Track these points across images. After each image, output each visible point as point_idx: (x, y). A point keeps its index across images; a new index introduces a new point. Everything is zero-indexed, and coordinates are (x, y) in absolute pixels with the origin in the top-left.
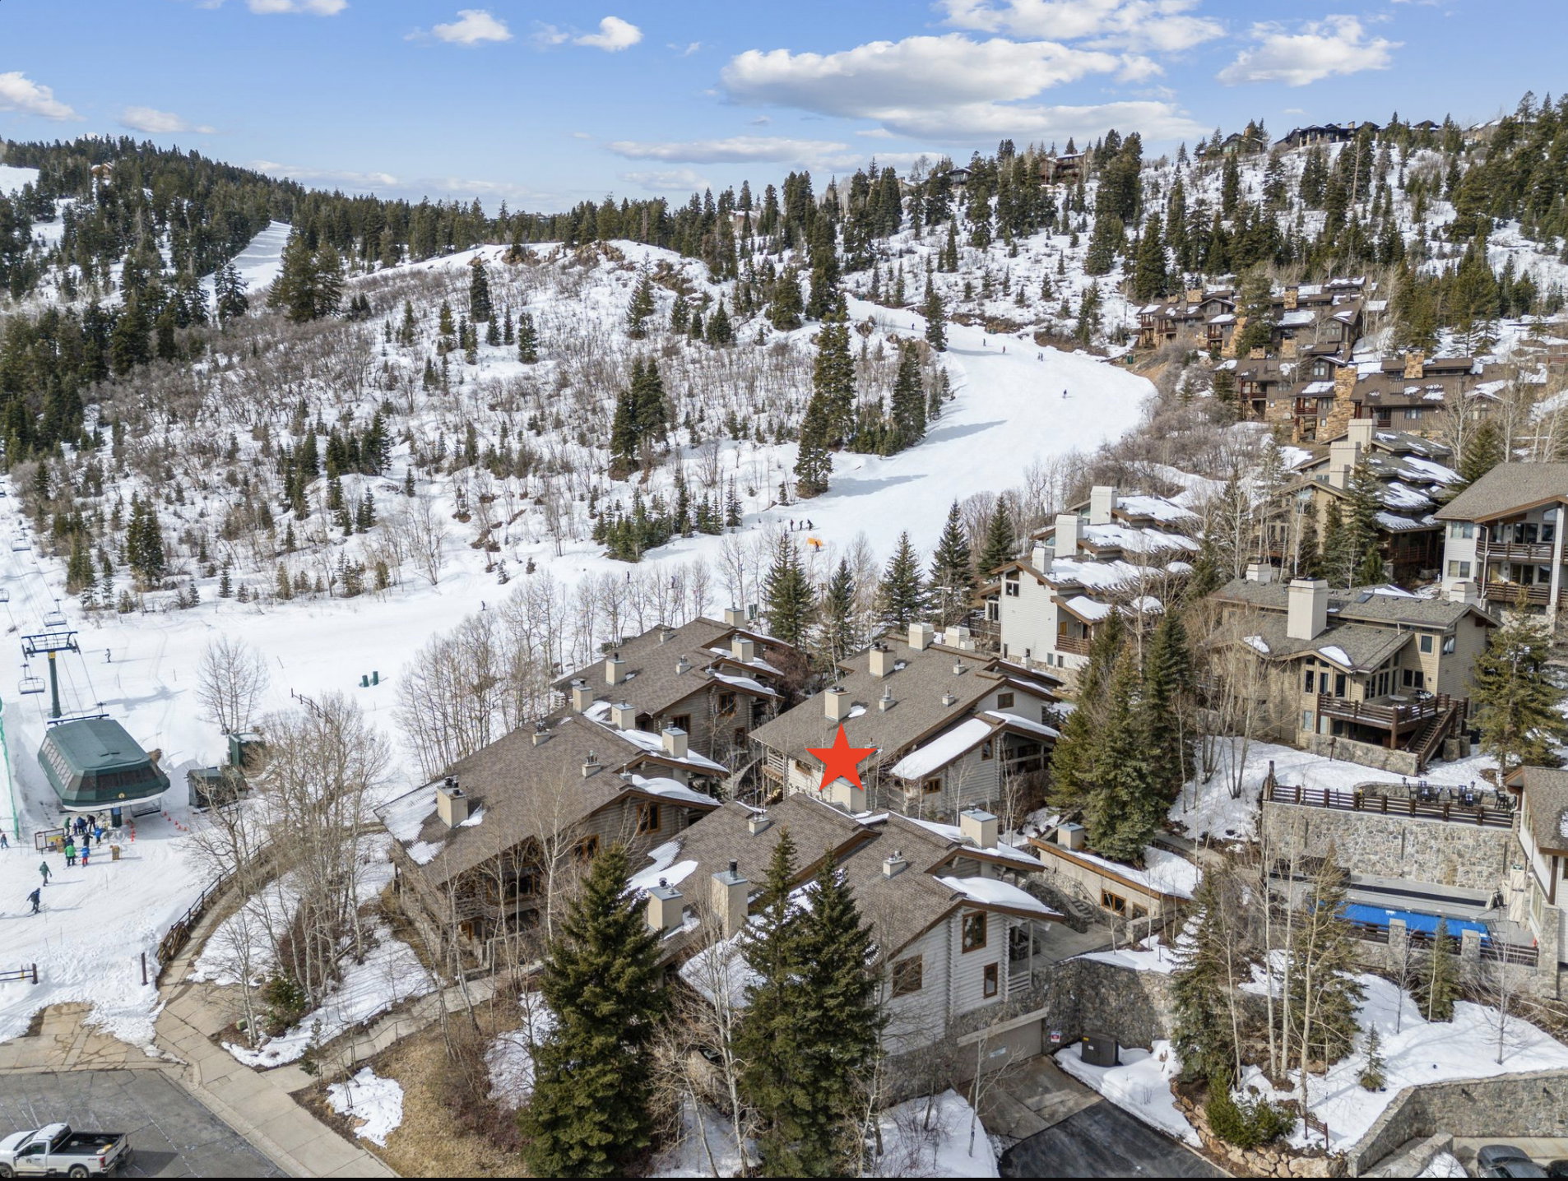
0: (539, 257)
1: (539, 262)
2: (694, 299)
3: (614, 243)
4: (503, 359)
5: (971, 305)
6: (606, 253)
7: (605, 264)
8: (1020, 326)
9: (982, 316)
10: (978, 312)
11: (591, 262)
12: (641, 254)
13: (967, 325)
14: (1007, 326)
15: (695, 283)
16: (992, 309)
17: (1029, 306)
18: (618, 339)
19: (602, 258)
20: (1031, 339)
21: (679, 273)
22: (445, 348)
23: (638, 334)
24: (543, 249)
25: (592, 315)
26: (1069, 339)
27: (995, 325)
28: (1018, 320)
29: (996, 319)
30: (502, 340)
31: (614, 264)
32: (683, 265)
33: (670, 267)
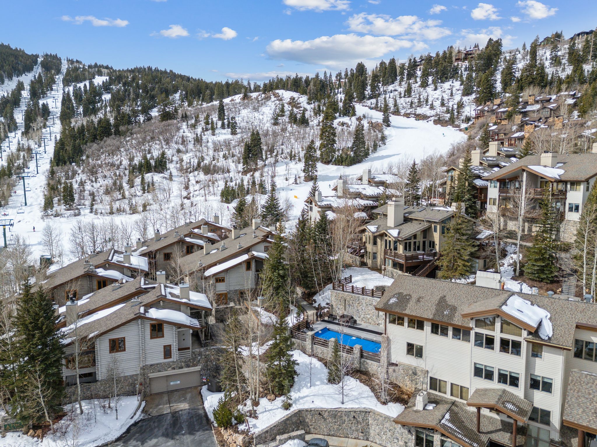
0: (253, 98)
2: (301, 110)
3: (277, 91)
4: (225, 134)
5: (411, 110)
6: (274, 95)
7: (273, 98)
8: (429, 117)
9: (415, 114)
10: (414, 112)
11: (268, 98)
12: (287, 95)
13: (408, 117)
14: (424, 117)
15: (302, 105)
16: (419, 111)
17: (434, 109)
18: (268, 125)
20: (432, 122)
21: (297, 101)
22: (205, 130)
23: (276, 124)
24: (254, 95)
25: (261, 117)
26: (446, 121)
27: (419, 117)
28: (429, 115)
29: (420, 114)
30: (226, 126)
31: (276, 99)
32: (299, 98)
33: (294, 99)
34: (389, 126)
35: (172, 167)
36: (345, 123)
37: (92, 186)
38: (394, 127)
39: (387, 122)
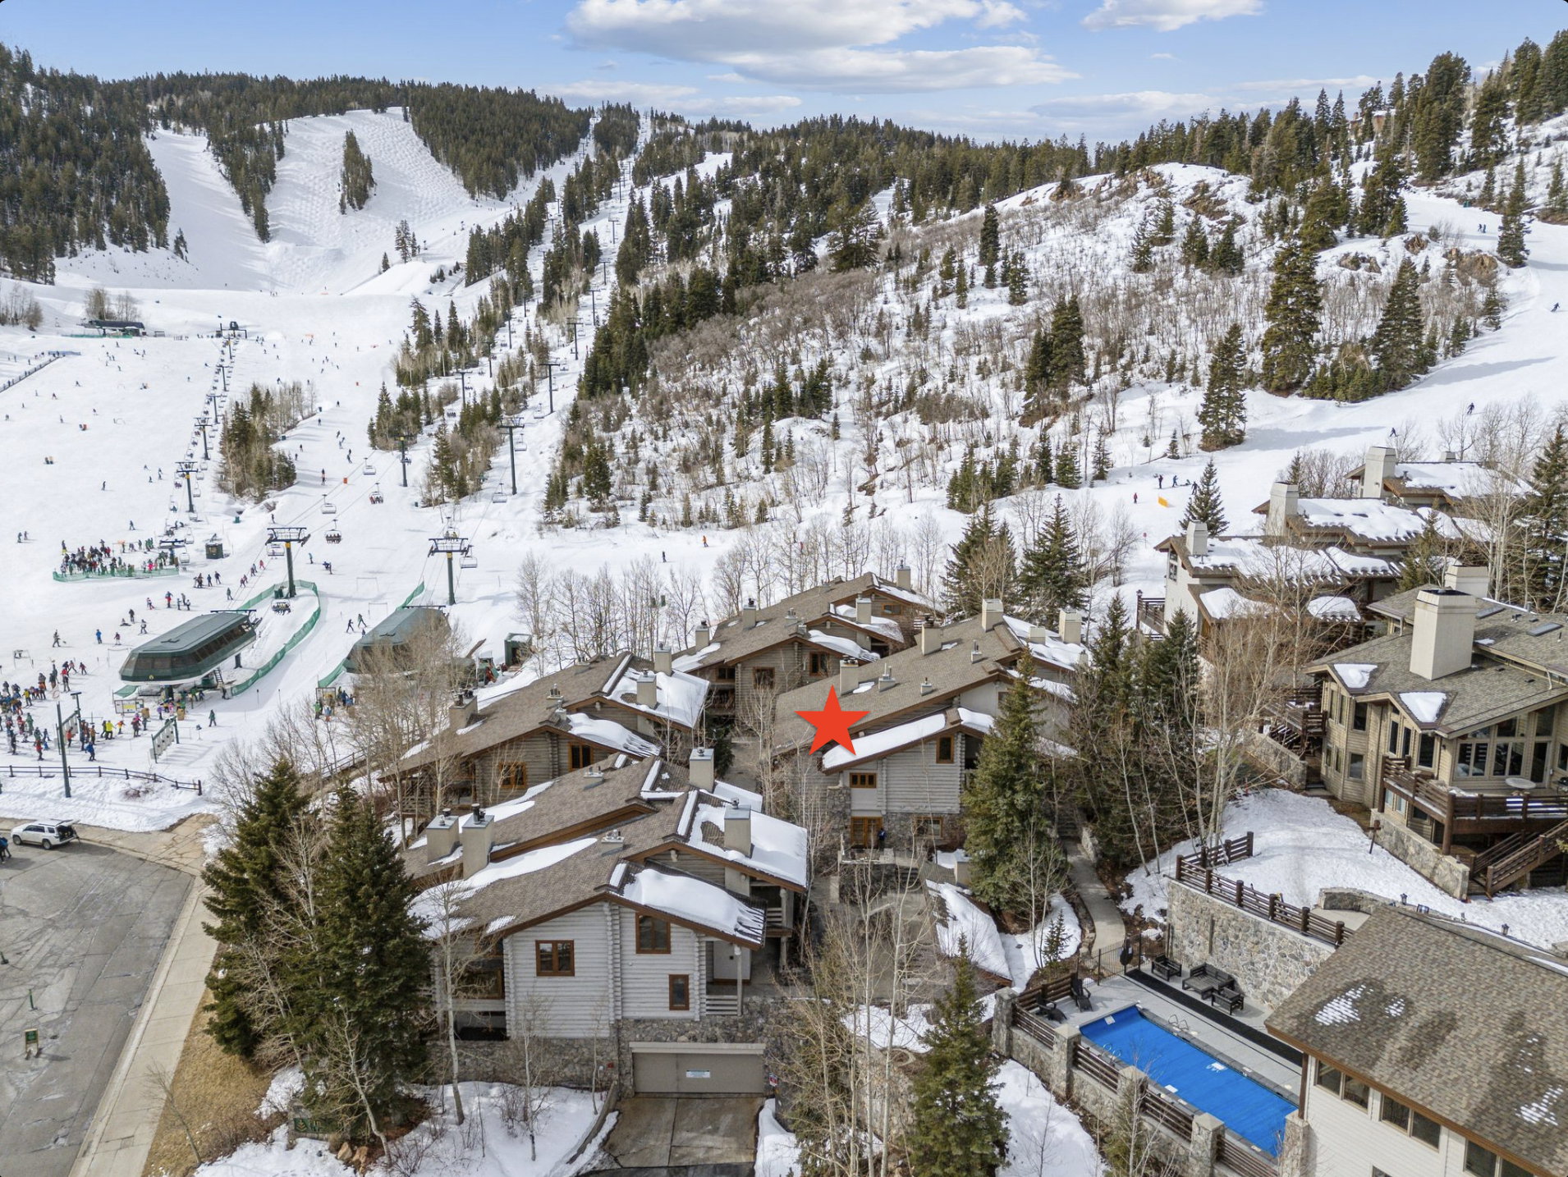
0: (1086, 191)
1: (1084, 196)
2: (1223, 223)
3: (1157, 168)
4: (991, 301)
6: (1147, 180)
7: (1144, 190)
11: (1127, 191)
12: (1183, 177)
15: (1229, 206)
18: (1118, 271)
19: (1142, 185)
21: (1214, 194)
22: (941, 293)
23: (1142, 266)
24: (1089, 183)
25: (1100, 249)
30: (999, 281)
31: (1151, 191)
32: (1222, 184)
33: (1206, 188)
34: (1519, 263)
35: (844, 400)
36: (1364, 260)
37: (656, 450)
38: (1540, 265)
39: (1513, 250)
